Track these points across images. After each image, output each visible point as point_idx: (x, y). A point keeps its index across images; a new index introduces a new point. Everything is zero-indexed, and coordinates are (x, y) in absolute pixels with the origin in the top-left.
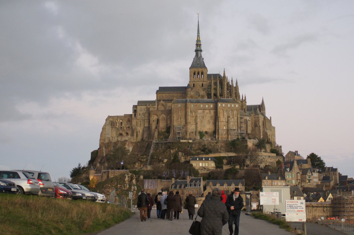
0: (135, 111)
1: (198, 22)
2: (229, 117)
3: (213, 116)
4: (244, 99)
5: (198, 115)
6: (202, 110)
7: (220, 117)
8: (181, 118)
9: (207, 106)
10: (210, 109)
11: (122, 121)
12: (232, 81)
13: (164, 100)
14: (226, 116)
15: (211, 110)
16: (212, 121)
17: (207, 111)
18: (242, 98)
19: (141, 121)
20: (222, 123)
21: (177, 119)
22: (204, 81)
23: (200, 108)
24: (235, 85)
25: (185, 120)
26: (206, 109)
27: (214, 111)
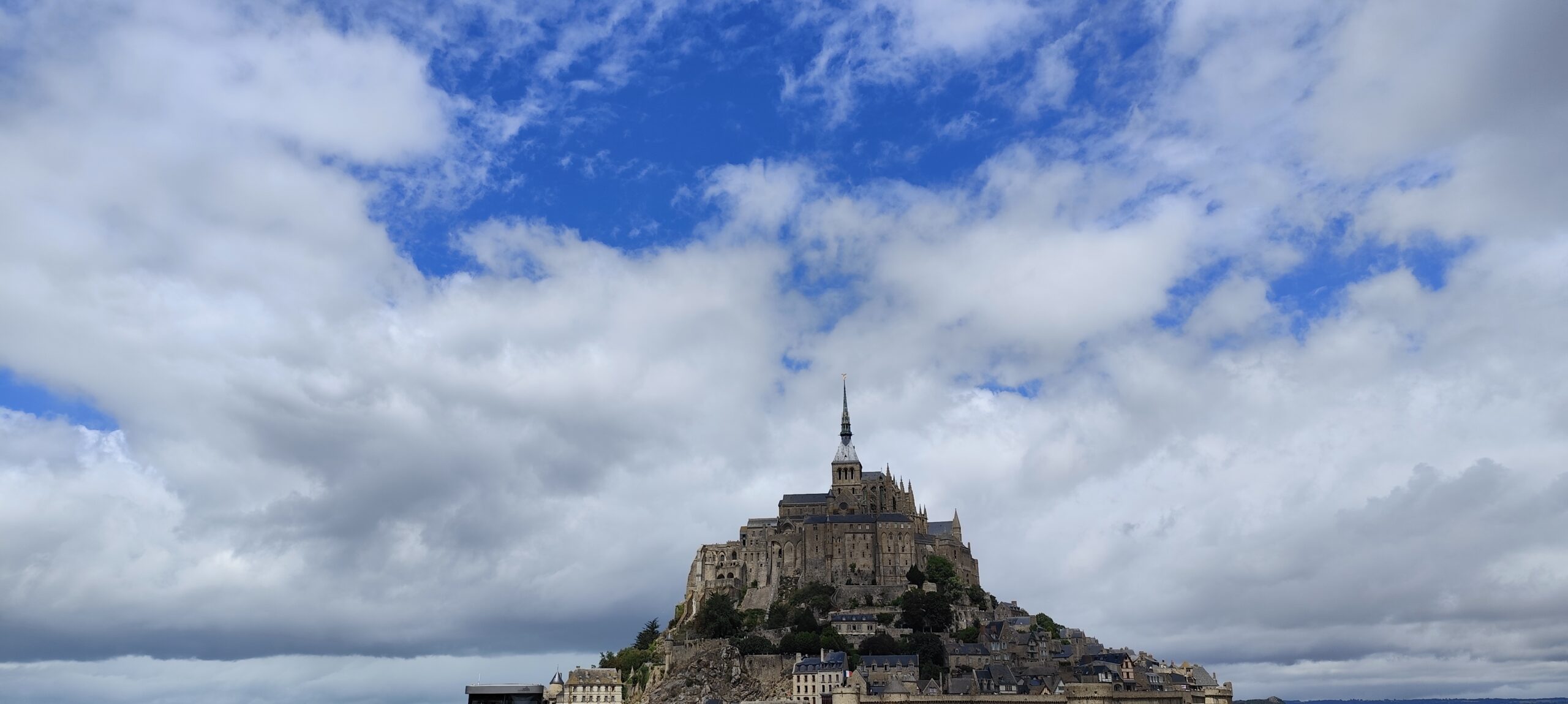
0: (743, 536)
1: (845, 389)
2: (897, 545)
3: (870, 545)
4: (923, 513)
5: (846, 542)
6: (852, 535)
7: (881, 546)
8: (817, 547)
9: (860, 528)
10: (864, 533)
11: (723, 554)
12: (901, 483)
13: (791, 517)
14: (891, 544)
15: (866, 534)
16: (868, 552)
17: (861, 536)
18: (920, 512)
19: (754, 553)
20: (886, 556)
21: (811, 550)
22: (856, 484)
23: (847, 531)
24: (906, 491)
25: (823, 551)
26: (858, 534)
27: (871, 535)
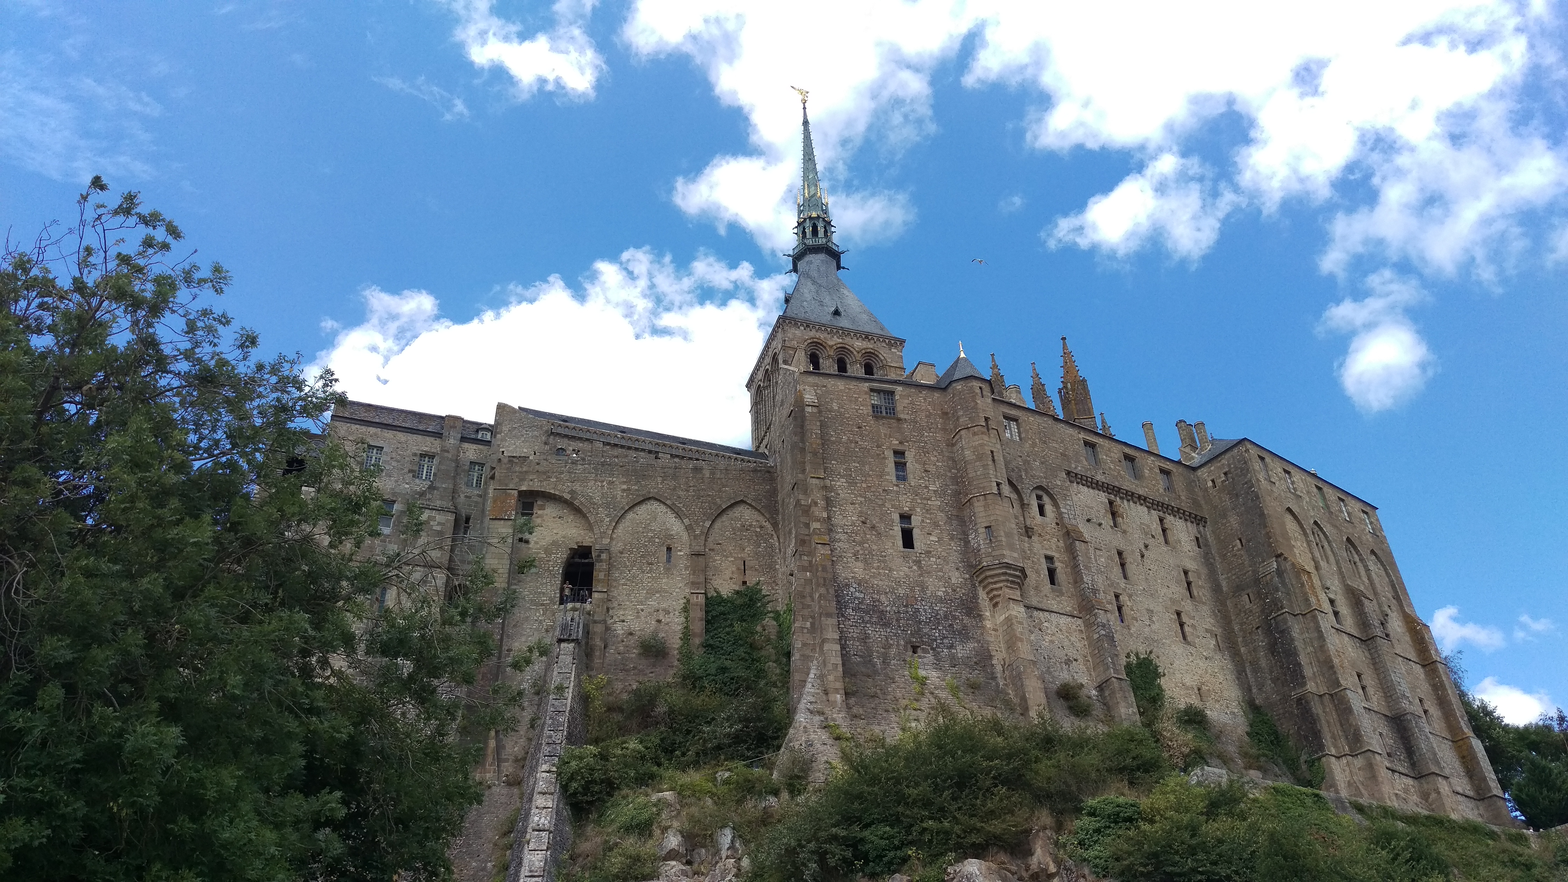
3: (1197, 572)
5: (1084, 532)
6: (1103, 497)
8: (905, 518)
9: (1128, 472)
14: (1334, 585)
15: (1169, 519)
23: (1079, 470)
25: (955, 546)
26: (1131, 496)
